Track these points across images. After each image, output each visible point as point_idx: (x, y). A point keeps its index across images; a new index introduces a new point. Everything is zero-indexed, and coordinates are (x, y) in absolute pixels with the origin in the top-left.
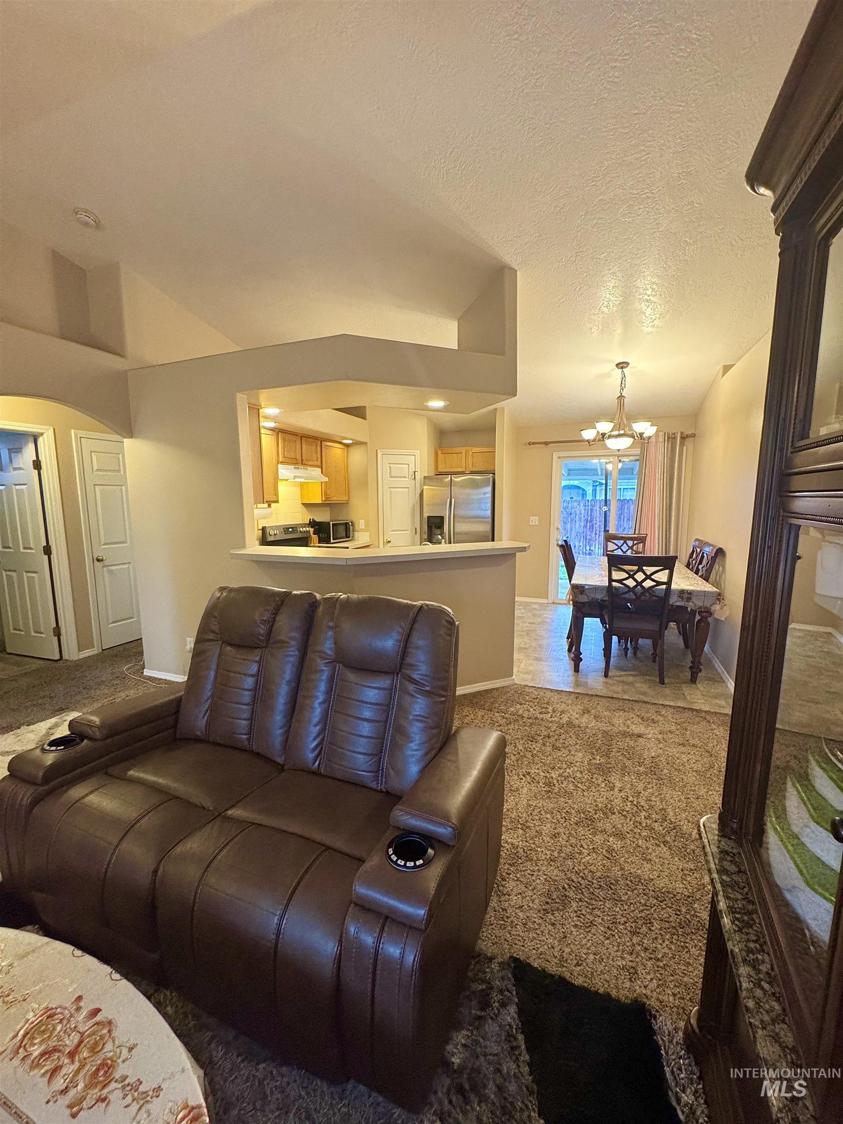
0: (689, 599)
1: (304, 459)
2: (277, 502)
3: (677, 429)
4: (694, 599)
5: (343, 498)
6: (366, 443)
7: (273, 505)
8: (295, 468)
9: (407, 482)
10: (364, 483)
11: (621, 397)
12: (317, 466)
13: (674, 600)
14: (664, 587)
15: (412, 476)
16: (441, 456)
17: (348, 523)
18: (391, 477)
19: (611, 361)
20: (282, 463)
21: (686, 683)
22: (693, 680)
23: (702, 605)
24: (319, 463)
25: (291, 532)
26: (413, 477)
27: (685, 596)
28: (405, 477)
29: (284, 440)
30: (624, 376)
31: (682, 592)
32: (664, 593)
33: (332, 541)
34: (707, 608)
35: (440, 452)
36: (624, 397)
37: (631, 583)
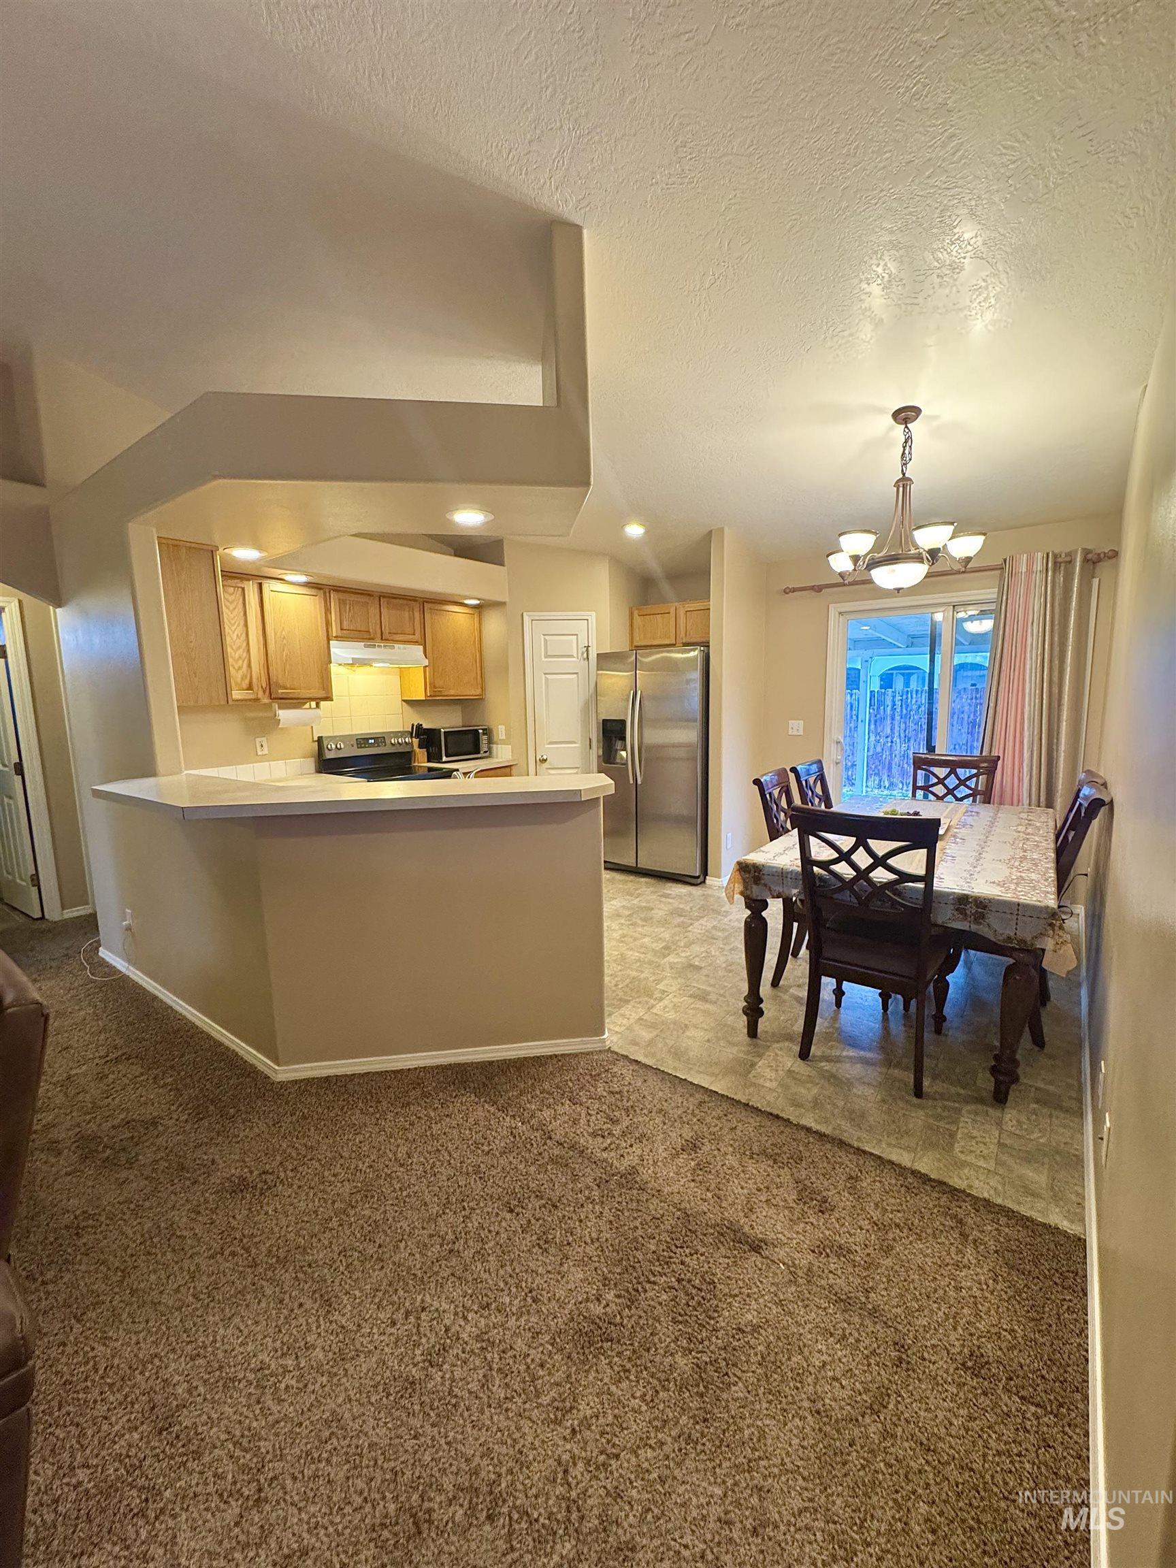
0: (979, 918)
1: (386, 630)
2: (328, 698)
3: (1074, 542)
4: (992, 919)
5: (472, 692)
6: (504, 603)
7: (322, 703)
8: (366, 646)
9: (575, 663)
10: (504, 668)
11: (904, 482)
12: (416, 643)
13: (945, 917)
14: (921, 885)
15: (583, 654)
16: (638, 620)
17: (477, 731)
18: (547, 656)
19: (882, 411)
20: (337, 638)
21: (981, 1101)
22: (1000, 1097)
23: (1012, 934)
24: (417, 637)
25: (372, 745)
26: (585, 655)
27: (971, 909)
28: (572, 656)
29: (342, 603)
30: (908, 440)
31: (962, 901)
32: (921, 898)
33: (444, 759)
34: (1023, 941)
35: (636, 613)
36: (910, 479)
37: (843, 869)
